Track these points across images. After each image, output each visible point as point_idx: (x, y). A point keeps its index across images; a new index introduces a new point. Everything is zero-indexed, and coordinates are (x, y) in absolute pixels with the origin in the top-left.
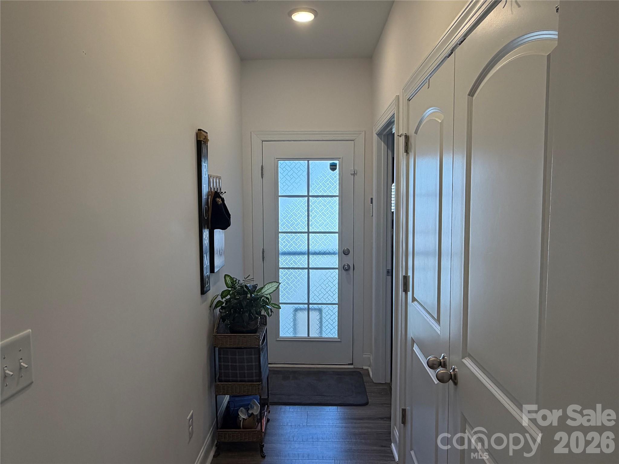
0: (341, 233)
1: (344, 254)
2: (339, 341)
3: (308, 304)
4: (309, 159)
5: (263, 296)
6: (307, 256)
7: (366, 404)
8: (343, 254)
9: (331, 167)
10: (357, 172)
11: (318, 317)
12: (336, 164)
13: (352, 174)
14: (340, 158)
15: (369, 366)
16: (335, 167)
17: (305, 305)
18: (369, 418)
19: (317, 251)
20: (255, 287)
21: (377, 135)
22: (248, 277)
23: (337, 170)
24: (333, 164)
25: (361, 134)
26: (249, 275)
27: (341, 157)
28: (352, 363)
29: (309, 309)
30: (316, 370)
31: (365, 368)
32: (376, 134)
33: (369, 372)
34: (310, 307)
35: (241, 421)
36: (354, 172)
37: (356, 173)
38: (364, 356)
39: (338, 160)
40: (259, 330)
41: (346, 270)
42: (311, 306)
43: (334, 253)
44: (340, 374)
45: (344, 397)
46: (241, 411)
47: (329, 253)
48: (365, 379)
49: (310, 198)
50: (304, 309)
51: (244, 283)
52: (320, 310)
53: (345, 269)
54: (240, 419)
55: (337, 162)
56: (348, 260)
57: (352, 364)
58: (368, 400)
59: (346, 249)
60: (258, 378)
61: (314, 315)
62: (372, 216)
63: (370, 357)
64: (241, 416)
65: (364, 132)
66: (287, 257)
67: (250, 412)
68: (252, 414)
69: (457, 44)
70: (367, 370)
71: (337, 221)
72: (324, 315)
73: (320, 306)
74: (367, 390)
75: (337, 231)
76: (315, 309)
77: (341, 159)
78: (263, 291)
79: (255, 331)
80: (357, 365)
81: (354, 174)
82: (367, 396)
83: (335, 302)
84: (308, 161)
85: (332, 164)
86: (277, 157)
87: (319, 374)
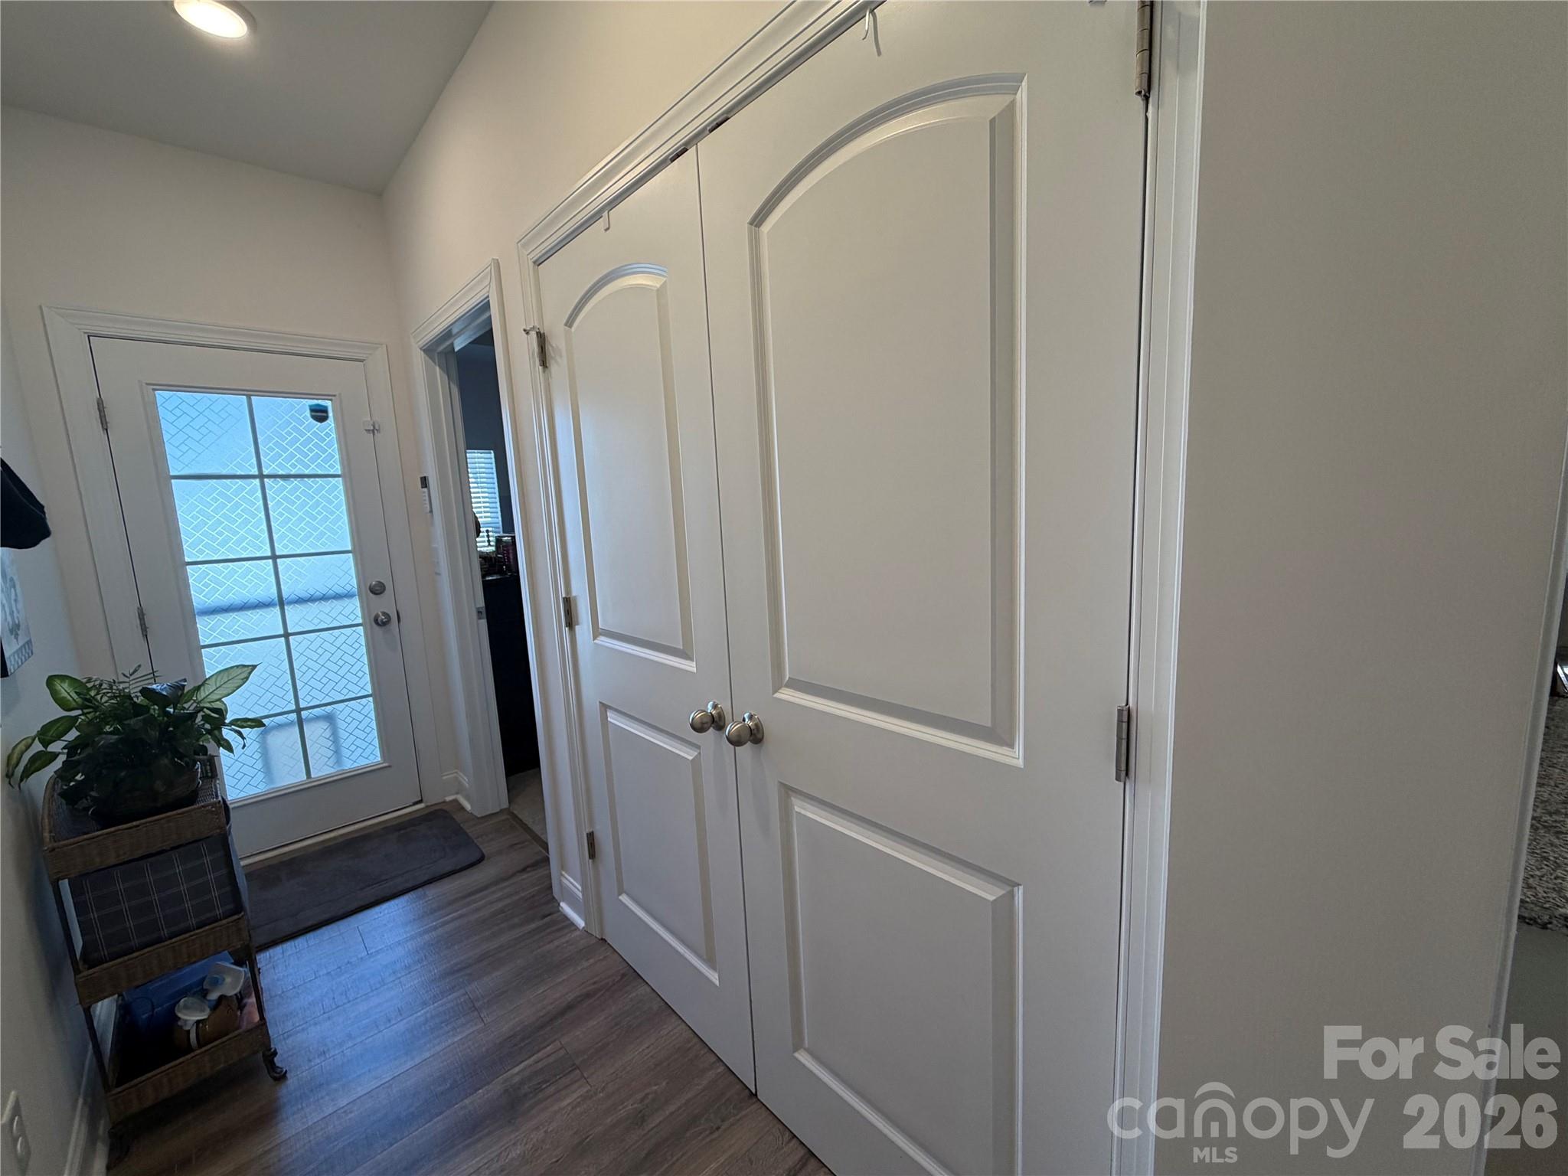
0: (359, 551)
1: (371, 591)
2: (386, 767)
3: (298, 710)
4: (252, 393)
5: (202, 709)
6: (278, 608)
7: (481, 859)
8: (371, 594)
9: (313, 414)
10: (379, 426)
11: (328, 734)
12: (326, 407)
13: (369, 430)
14: (334, 396)
15: (457, 793)
16: (324, 414)
17: (292, 714)
18: (496, 883)
19: (304, 595)
20: (179, 688)
21: (422, 353)
22: (135, 671)
23: (331, 421)
24: (318, 408)
25: (377, 348)
26: (139, 666)
27: (337, 393)
28: (420, 799)
29: (300, 723)
30: (341, 840)
31: (449, 799)
32: (421, 349)
33: (460, 804)
34: (303, 717)
35: (188, 1032)
36: (374, 427)
37: (377, 427)
38: (444, 778)
39: (331, 400)
40: (201, 793)
41: (383, 624)
42: (304, 714)
43: (349, 595)
44: (403, 829)
45: (428, 866)
46: (186, 1007)
47: (338, 597)
48: (458, 817)
49: (265, 480)
50: (291, 723)
51: (129, 687)
52: (330, 718)
53: (379, 622)
54: (187, 1028)
55: (328, 404)
56: (383, 605)
57: (421, 801)
58: (481, 851)
59: (374, 583)
60: (231, 906)
61: (316, 733)
62: (431, 511)
63: (456, 778)
64: (186, 1021)
65: (384, 346)
66: (218, 617)
67: (214, 996)
68: (222, 998)
69: (705, 128)
70: (456, 801)
71: (347, 528)
72: (341, 725)
73: (329, 709)
74: (470, 834)
75: (350, 548)
76: (317, 718)
77: (337, 397)
78: (202, 694)
79: (191, 798)
80: (433, 798)
81: (373, 431)
82: (476, 844)
83: (366, 693)
84: (249, 397)
85: (313, 408)
86: (148, 382)
87: (352, 844)
